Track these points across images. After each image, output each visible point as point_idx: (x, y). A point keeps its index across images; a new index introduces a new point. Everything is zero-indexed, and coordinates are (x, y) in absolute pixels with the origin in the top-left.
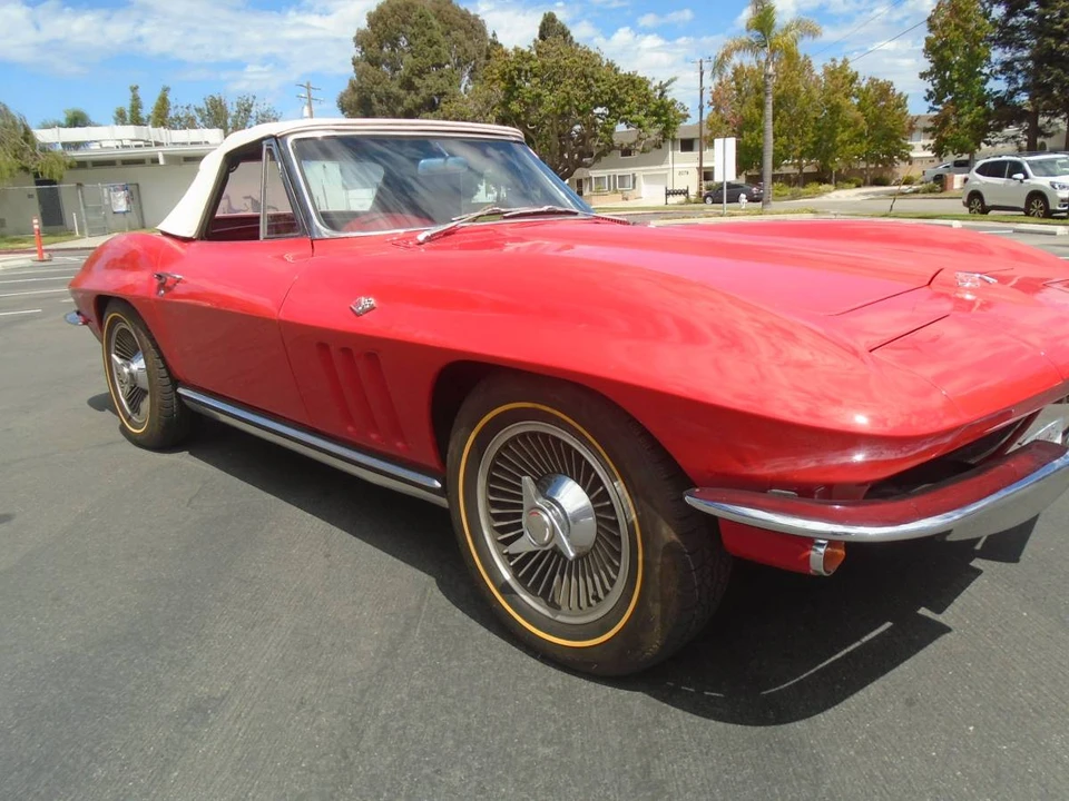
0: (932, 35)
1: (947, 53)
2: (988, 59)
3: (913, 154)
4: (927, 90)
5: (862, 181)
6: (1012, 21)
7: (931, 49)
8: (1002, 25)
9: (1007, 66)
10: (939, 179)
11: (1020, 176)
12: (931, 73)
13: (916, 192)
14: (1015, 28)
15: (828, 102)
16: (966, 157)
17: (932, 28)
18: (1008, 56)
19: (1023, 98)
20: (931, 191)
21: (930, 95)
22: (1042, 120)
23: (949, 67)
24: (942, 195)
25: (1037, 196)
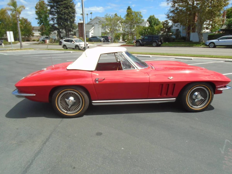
0: (37, 10)
1: (41, 15)
2: (49, 17)
3: (34, 35)
4: (38, 22)
5: (24, 40)
6: (52, 10)
7: (37, 13)
8: (50, 10)
9: (53, 19)
10: (43, 41)
11: (73, 42)
12: (38, 18)
13: (39, 43)
14: (53, 11)
15: (14, 22)
16: (48, 36)
17: (36, 9)
18: (52, 17)
19: (56, 25)
20: (42, 43)
21: (38, 23)
22: (61, 30)
23: (41, 18)
24: (45, 44)
25: (77, 46)
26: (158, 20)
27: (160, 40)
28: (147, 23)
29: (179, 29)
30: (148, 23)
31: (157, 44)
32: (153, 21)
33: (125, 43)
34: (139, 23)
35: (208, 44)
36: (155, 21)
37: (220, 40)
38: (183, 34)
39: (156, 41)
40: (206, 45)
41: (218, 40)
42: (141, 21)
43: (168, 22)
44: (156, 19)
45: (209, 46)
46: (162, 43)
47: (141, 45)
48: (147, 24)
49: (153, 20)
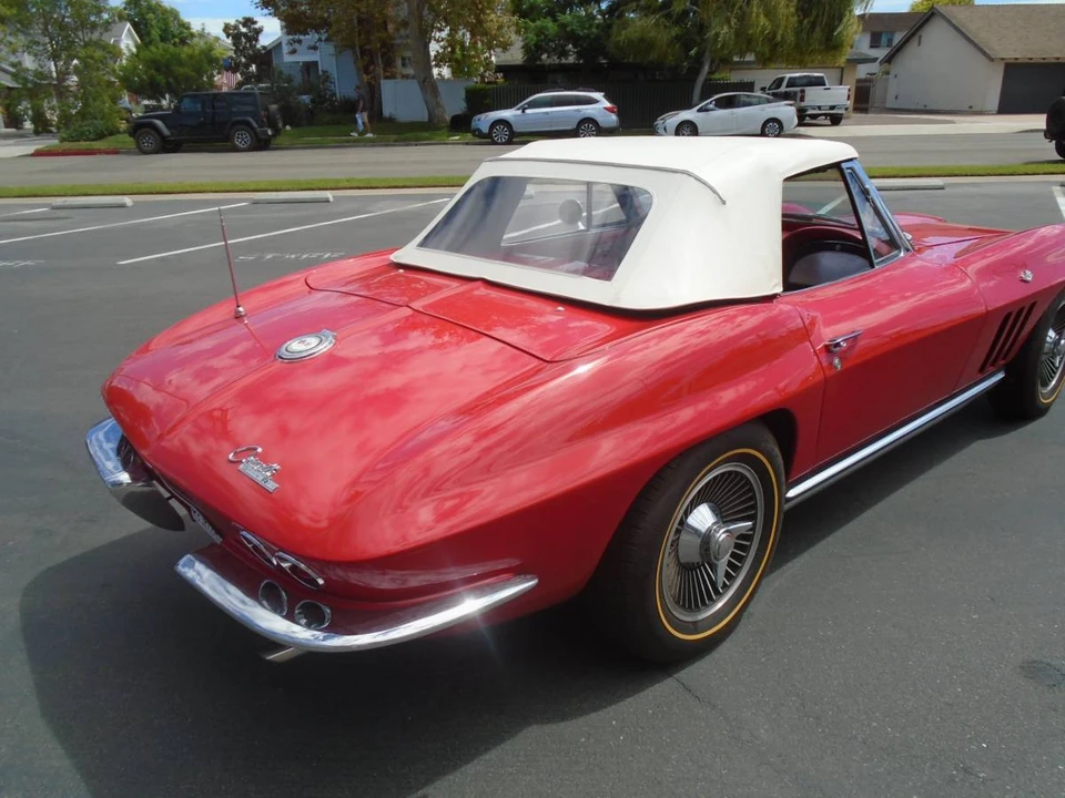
26: (174, 14)
27: (268, 117)
28: (125, 31)
29: (315, 64)
30: (129, 30)
31: (256, 134)
32: (154, 22)
33: (53, 142)
34: (94, 26)
35: (485, 130)
36: (166, 24)
37: (528, 111)
38: (345, 84)
39: (248, 124)
40: (478, 134)
41: (523, 112)
42: (105, 16)
43: (257, 26)
44: (165, 11)
45: (489, 135)
46: (277, 132)
47: (168, 146)
48: (123, 36)
49: (151, 15)
